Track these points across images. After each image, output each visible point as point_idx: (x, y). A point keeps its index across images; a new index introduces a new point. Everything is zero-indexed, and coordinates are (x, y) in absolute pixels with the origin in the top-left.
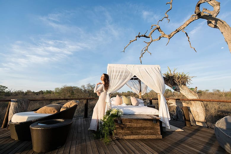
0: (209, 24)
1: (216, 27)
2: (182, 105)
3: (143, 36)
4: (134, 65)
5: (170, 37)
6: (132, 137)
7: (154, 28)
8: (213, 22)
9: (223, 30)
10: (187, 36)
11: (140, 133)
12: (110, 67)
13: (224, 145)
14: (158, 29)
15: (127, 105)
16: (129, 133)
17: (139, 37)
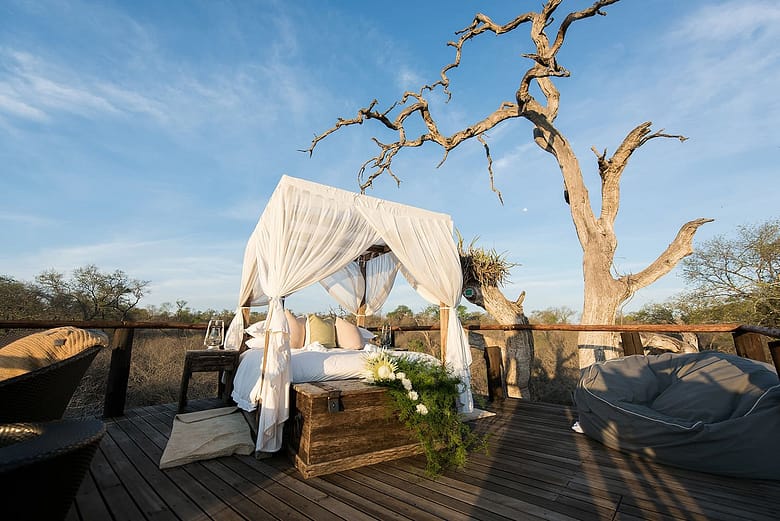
0: (538, 139)
1: (550, 148)
2: (484, 343)
3: (378, 118)
4: (379, 200)
5: (451, 145)
6: (374, 458)
7: (412, 102)
8: (547, 134)
9: (563, 162)
10: (488, 154)
11: (401, 437)
12: (291, 188)
13: (600, 431)
14: (423, 109)
15: (327, 346)
16: (365, 443)
17: (369, 115)
